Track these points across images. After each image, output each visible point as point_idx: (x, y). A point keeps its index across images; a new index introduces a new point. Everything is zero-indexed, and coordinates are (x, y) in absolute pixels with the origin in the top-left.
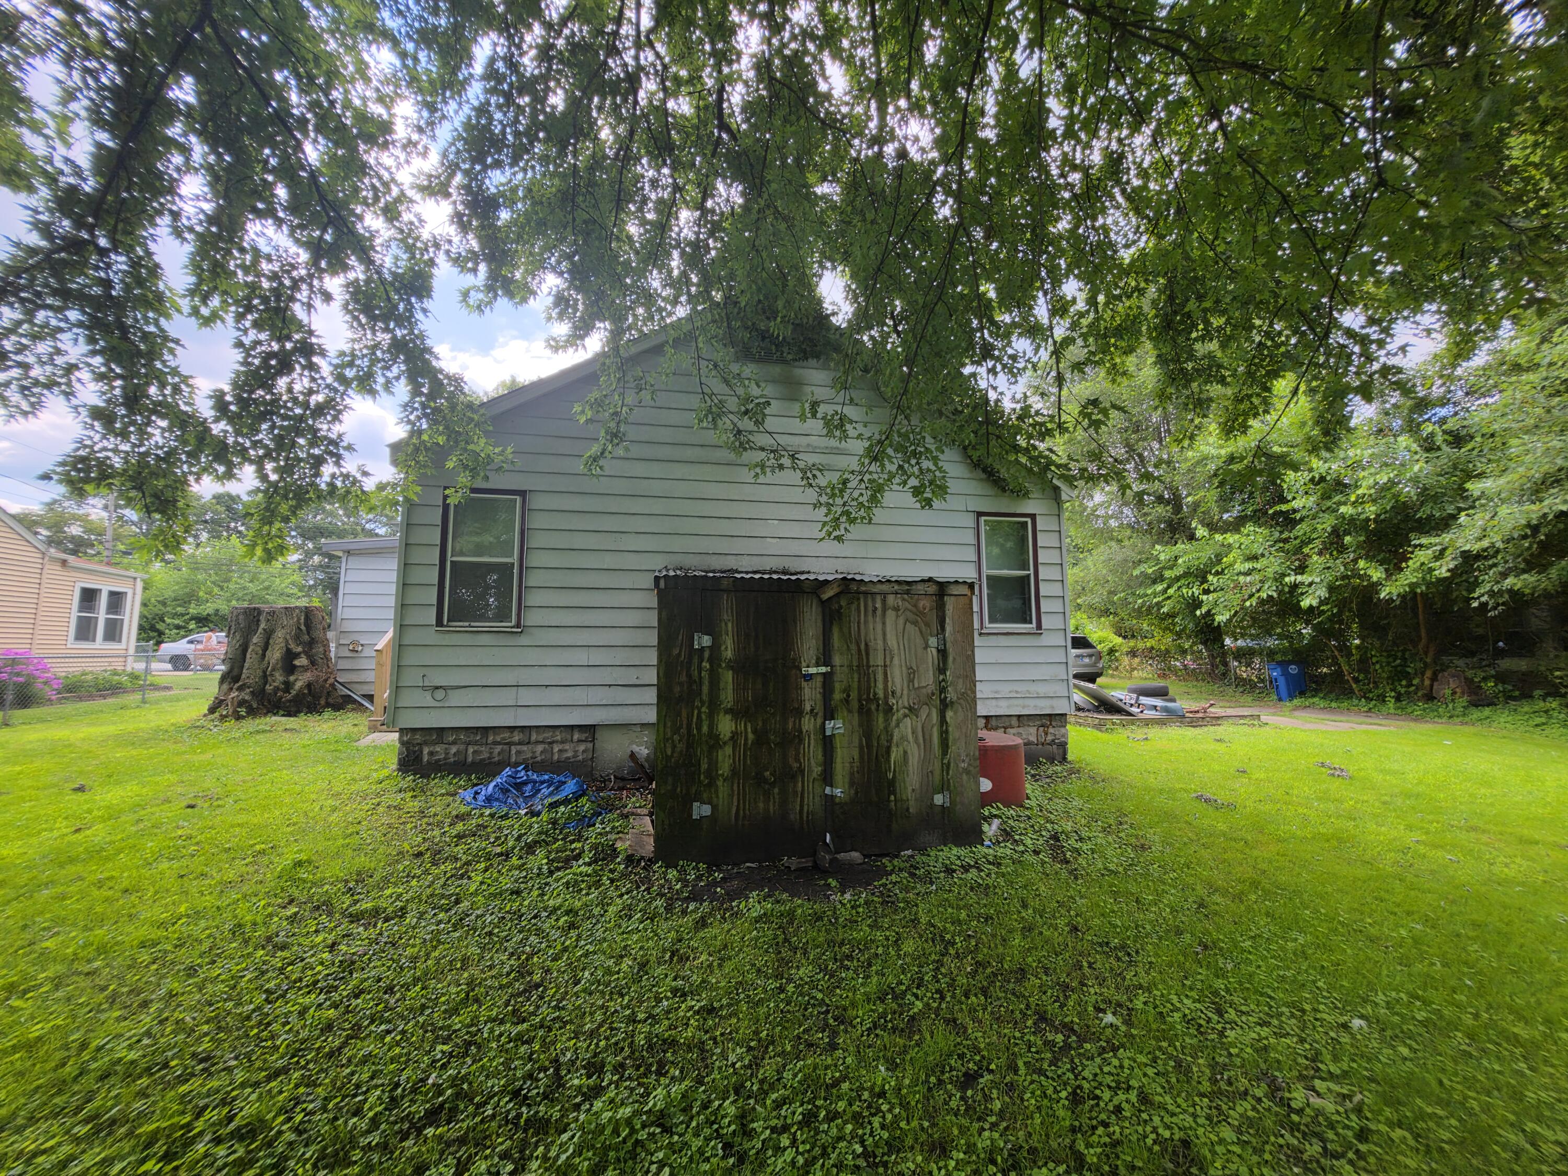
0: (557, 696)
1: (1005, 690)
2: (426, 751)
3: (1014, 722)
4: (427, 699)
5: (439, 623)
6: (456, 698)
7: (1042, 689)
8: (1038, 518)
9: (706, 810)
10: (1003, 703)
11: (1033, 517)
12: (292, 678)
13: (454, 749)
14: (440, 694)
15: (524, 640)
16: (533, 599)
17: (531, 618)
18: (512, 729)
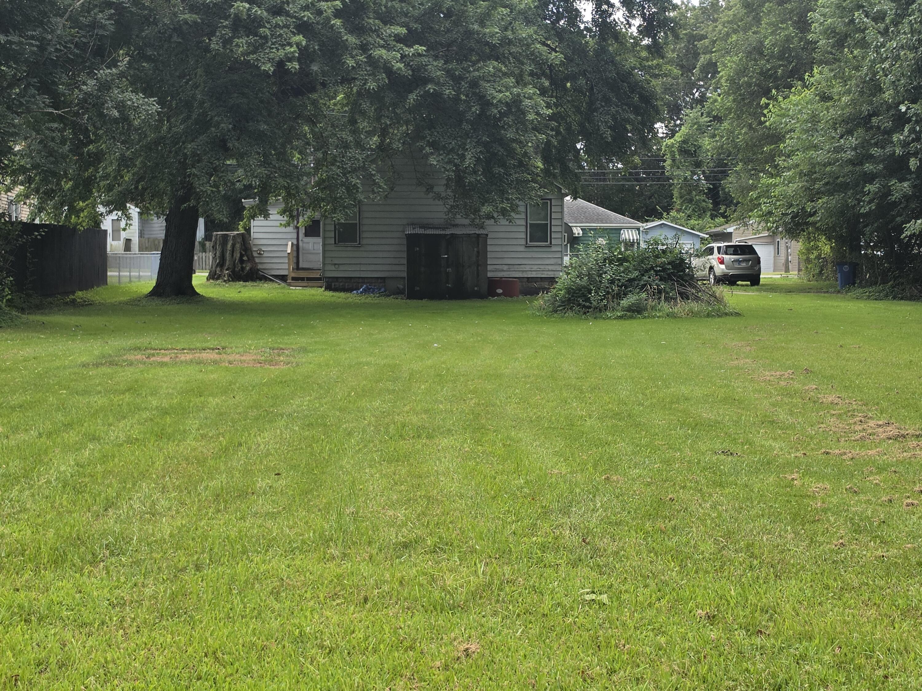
0: (372, 268)
1: (535, 268)
2: (333, 284)
3: (539, 279)
4: (333, 268)
5: (335, 243)
6: (342, 268)
7: (550, 268)
8: (553, 201)
9: (418, 288)
10: (534, 273)
11: (550, 200)
12: (244, 265)
13: (341, 284)
14: (337, 266)
15: (362, 249)
16: (364, 235)
17: (364, 242)
18: (359, 278)
